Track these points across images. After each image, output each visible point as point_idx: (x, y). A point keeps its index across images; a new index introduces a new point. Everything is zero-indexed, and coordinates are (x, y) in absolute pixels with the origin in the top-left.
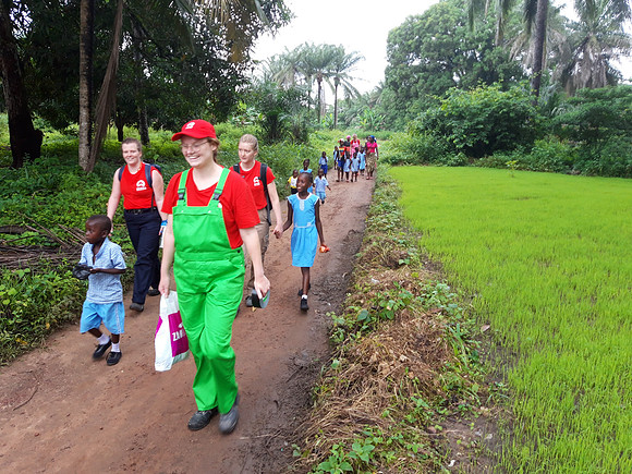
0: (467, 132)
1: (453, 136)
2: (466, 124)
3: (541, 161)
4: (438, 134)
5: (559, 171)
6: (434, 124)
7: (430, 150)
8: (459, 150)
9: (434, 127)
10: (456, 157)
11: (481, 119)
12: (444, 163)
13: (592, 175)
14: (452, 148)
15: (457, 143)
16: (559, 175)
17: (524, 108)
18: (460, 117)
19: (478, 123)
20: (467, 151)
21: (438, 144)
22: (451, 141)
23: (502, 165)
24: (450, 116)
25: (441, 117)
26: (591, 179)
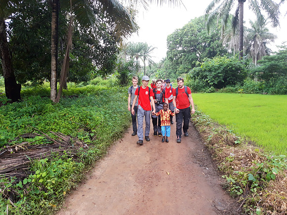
0: (214, 77)
1: (208, 79)
2: (213, 74)
3: (249, 89)
4: (200, 79)
5: (258, 93)
6: (198, 74)
7: (197, 86)
8: (211, 85)
9: (198, 76)
10: (210, 89)
11: (220, 71)
12: (205, 91)
13: (273, 94)
14: (207, 85)
15: (210, 82)
16: (258, 95)
17: (239, 65)
18: (210, 71)
19: (219, 73)
20: (214, 85)
21: (201, 83)
22: (207, 81)
23: (232, 91)
24: (205, 70)
25: (201, 71)
26: (272, 96)
